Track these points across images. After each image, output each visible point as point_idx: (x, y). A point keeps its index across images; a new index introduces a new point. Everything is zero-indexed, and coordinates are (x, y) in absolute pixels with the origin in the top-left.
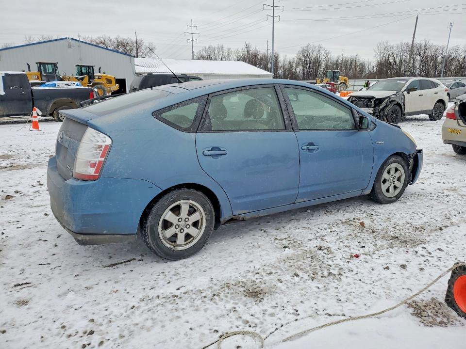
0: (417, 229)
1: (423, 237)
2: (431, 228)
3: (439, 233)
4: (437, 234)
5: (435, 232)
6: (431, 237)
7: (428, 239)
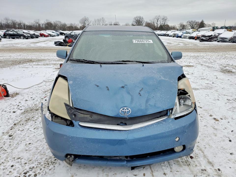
0: (29, 119)
1: (24, 116)
2: (21, 123)
3: (16, 122)
4: (17, 121)
5: (18, 121)
6: (20, 118)
7: (21, 116)
